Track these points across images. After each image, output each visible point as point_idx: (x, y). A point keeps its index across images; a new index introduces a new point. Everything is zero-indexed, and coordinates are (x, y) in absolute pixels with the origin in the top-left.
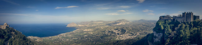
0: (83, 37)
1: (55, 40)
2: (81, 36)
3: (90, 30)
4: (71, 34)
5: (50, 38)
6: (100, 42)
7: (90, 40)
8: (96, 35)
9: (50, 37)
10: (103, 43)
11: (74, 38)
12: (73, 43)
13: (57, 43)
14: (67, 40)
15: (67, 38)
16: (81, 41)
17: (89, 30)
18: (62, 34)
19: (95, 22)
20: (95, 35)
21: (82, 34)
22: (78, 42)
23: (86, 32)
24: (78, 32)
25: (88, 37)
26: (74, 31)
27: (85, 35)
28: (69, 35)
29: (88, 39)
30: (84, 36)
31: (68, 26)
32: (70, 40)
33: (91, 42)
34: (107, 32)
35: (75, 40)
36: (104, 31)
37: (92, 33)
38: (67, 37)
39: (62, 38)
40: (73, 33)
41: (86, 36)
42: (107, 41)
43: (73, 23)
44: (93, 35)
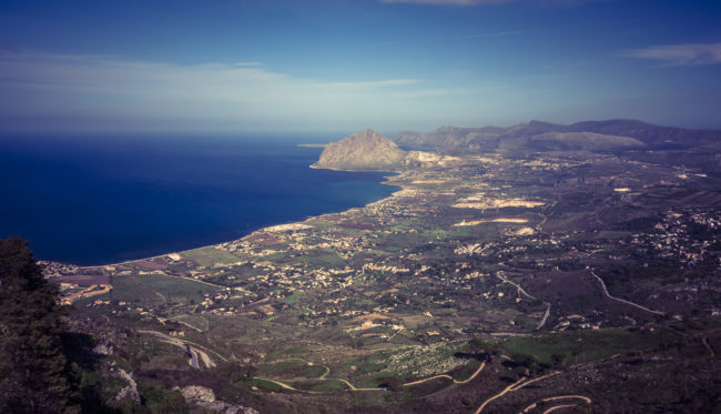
0: (453, 261)
1: (222, 280)
2: (429, 248)
3: (516, 203)
4: (347, 225)
5: (175, 269)
6: (593, 320)
7: (509, 290)
8: (566, 246)
9: (176, 257)
10: (623, 330)
11: (377, 260)
12: (365, 307)
13: (236, 305)
14: (322, 276)
15: (318, 259)
16: (426, 294)
17: (499, 203)
18: (278, 228)
19: (561, 136)
20: (548, 250)
21: (439, 234)
22: (402, 298)
23: (475, 214)
24: (410, 210)
25: (492, 260)
26: (375, 207)
27: (469, 241)
28: (331, 233)
29: (492, 282)
30: (461, 251)
31: (329, 160)
32: (342, 278)
33: (511, 303)
34: (670, 238)
35: (381, 277)
36: (645, 225)
37: (529, 231)
38: (318, 252)
39: (279, 261)
40: (369, 224)
41: (471, 249)
42: (659, 319)
43: (370, 134)
44: (531, 250)
